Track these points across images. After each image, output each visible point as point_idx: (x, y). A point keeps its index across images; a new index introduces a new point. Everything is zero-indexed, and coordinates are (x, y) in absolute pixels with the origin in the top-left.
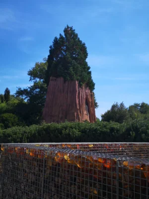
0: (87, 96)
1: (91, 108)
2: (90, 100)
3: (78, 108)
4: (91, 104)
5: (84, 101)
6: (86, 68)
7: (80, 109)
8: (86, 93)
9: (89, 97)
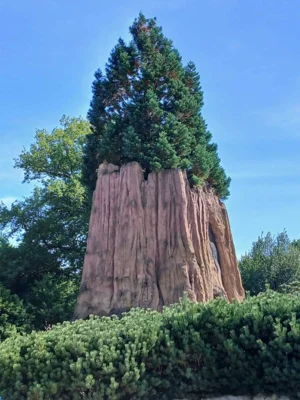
0: (211, 214)
1: (226, 251)
2: (222, 227)
3: (192, 250)
4: (223, 238)
5: (207, 230)
6: (201, 134)
7: (197, 254)
8: (208, 204)
9: (217, 217)
